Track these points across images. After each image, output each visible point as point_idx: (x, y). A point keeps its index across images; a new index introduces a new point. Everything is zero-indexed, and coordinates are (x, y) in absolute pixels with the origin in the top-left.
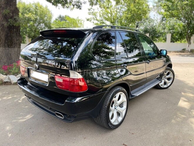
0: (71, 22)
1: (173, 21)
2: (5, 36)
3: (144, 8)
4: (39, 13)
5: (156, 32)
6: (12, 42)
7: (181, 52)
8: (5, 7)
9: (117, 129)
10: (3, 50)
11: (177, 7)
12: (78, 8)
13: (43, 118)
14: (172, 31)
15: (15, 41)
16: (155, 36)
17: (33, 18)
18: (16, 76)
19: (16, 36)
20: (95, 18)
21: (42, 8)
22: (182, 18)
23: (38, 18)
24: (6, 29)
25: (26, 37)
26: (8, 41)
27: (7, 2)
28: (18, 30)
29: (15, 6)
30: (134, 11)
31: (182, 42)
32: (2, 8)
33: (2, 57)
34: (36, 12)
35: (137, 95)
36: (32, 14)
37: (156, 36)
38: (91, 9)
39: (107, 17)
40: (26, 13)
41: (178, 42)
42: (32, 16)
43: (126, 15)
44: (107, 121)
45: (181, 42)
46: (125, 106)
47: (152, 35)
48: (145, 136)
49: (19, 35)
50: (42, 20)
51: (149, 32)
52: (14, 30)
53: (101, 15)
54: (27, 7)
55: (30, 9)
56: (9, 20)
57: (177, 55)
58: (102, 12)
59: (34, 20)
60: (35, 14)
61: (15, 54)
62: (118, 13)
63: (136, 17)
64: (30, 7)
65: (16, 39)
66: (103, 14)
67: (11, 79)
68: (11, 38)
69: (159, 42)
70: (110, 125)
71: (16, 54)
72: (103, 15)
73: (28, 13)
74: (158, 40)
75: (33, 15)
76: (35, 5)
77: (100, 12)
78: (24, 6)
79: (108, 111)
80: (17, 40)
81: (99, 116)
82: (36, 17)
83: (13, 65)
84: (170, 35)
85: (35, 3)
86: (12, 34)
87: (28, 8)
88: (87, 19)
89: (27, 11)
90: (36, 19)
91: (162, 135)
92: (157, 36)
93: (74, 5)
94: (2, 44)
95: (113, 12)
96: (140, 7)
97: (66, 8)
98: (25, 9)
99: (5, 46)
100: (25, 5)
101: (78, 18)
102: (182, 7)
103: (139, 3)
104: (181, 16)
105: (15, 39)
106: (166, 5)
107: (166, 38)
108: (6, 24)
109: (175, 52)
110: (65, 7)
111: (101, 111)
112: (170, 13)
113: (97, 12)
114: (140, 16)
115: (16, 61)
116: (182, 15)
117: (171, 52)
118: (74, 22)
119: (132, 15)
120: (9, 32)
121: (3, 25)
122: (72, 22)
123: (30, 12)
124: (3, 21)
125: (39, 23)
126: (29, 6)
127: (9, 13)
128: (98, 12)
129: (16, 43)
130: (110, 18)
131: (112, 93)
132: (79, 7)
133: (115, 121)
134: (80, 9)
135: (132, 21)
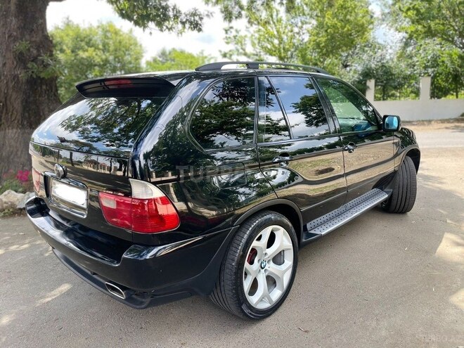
0: (185, 64)
1: (433, 46)
2: (22, 102)
3: (359, 19)
4: (112, 48)
5: (392, 75)
6: (39, 115)
7: (457, 120)
8: (19, 36)
9: (268, 320)
10: (19, 136)
11: (440, 10)
12: (194, 28)
13: (90, 294)
14: (433, 69)
16: (391, 86)
17: (97, 60)
19: (47, 101)
20: (241, 51)
22: (456, 38)
23: (111, 58)
24: (24, 87)
26: (29, 114)
27: (22, 25)
28: (51, 88)
29: (43, 32)
30: (334, 26)
31: (459, 96)
32: (12, 39)
33: (18, 150)
34: (105, 45)
35: (323, 233)
36: (94, 51)
37: (393, 84)
38: (232, 30)
39: (269, 46)
40: (81, 48)
41: (450, 97)
42: (96, 54)
43: (316, 38)
44: (239, 300)
45: (457, 97)
46: (289, 261)
47: (382, 82)
48: (338, 336)
49: (54, 99)
51: (374, 77)
52: (41, 87)
53: (256, 42)
54: (83, 35)
55: (90, 40)
56: (29, 65)
57: (447, 128)
58: (257, 35)
59: (102, 63)
60: (104, 50)
62: (297, 36)
63: (339, 41)
64: (91, 34)
65: (49, 108)
66: (259, 39)
68: (38, 106)
69: (402, 99)
70: (247, 311)
72: (259, 43)
73: (86, 47)
74: (398, 95)
75: (99, 53)
76: (103, 29)
77: (252, 35)
78: (78, 32)
79: (239, 274)
81: (219, 288)
82: (104, 57)
84: (428, 80)
85: (103, 25)
86: (39, 96)
87: (88, 36)
88: (223, 53)
89: (83, 44)
90: (106, 62)
91: (384, 333)
92: (396, 84)
93: (183, 23)
94: (16, 122)
95: (284, 33)
96: (348, 17)
97: (167, 30)
98: (79, 39)
99: (23, 125)
100: (79, 30)
101: (202, 53)
102: (454, 11)
103: (345, 8)
104: (452, 34)
105: (46, 109)
106: (413, 7)
107: (418, 89)
108: (22, 75)
109: (443, 121)
110: (165, 27)
111: (222, 275)
112: (424, 27)
113: (246, 36)
114: (351, 39)
116: (456, 31)
117: (433, 122)
118: (191, 62)
119: (329, 37)
120: (31, 93)
121: (16, 77)
122: (187, 62)
123: (91, 47)
124: (16, 67)
126: (88, 33)
127: (29, 50)
128: (249, 35)
130: (276, 48)
131: (250, 229)
132: (196, 26)
133: (261, 300)
134: (200, 30)
135: (332, 52)
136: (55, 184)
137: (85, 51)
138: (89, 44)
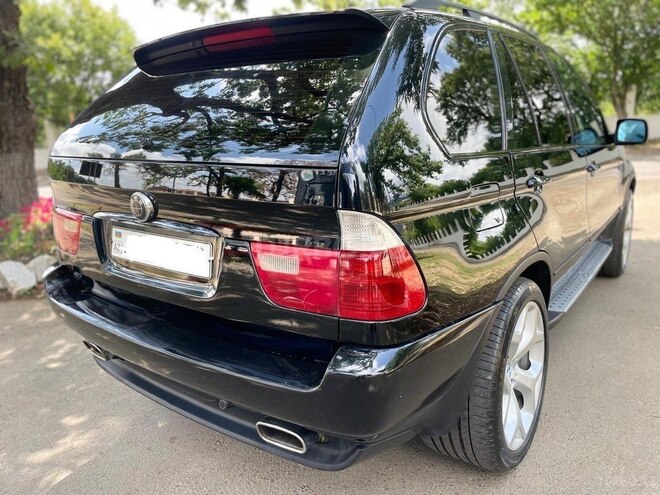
4: (89, 36)
13: (173, 439)
15: (11, 127)
18: (25, 263)
19: (11, 108)
21: (100, 14)
23: (87, 51)
25: (46, 123)
28: (18, 86)
34: (78, 30)
35: (565, 311)
36: (61, 38)
40: (42, 34)
42: (65, 44)
49: (23, 105)
50: (100, 57)
54: (42, 14)
55: (55, 21)
59: (73, 59)
60: (76, 38)
61: (13, 178)
64: (55, 13)
67: (9, 279)
71: (17, 180)
73: (49, 32)
75: (68, 42)
76: (74, 6)
80: (18, 125)
82: (77, 49)
83: (7, 223)
87: (49, 16)
90: (80, 55)
115: (19, 205)
123: (56, 32)
125: (94, 70)
126: (50, 11)
129: (16, 137)
136: (119, 235)
137: (47, 37)
138: (53, 27)
